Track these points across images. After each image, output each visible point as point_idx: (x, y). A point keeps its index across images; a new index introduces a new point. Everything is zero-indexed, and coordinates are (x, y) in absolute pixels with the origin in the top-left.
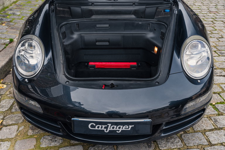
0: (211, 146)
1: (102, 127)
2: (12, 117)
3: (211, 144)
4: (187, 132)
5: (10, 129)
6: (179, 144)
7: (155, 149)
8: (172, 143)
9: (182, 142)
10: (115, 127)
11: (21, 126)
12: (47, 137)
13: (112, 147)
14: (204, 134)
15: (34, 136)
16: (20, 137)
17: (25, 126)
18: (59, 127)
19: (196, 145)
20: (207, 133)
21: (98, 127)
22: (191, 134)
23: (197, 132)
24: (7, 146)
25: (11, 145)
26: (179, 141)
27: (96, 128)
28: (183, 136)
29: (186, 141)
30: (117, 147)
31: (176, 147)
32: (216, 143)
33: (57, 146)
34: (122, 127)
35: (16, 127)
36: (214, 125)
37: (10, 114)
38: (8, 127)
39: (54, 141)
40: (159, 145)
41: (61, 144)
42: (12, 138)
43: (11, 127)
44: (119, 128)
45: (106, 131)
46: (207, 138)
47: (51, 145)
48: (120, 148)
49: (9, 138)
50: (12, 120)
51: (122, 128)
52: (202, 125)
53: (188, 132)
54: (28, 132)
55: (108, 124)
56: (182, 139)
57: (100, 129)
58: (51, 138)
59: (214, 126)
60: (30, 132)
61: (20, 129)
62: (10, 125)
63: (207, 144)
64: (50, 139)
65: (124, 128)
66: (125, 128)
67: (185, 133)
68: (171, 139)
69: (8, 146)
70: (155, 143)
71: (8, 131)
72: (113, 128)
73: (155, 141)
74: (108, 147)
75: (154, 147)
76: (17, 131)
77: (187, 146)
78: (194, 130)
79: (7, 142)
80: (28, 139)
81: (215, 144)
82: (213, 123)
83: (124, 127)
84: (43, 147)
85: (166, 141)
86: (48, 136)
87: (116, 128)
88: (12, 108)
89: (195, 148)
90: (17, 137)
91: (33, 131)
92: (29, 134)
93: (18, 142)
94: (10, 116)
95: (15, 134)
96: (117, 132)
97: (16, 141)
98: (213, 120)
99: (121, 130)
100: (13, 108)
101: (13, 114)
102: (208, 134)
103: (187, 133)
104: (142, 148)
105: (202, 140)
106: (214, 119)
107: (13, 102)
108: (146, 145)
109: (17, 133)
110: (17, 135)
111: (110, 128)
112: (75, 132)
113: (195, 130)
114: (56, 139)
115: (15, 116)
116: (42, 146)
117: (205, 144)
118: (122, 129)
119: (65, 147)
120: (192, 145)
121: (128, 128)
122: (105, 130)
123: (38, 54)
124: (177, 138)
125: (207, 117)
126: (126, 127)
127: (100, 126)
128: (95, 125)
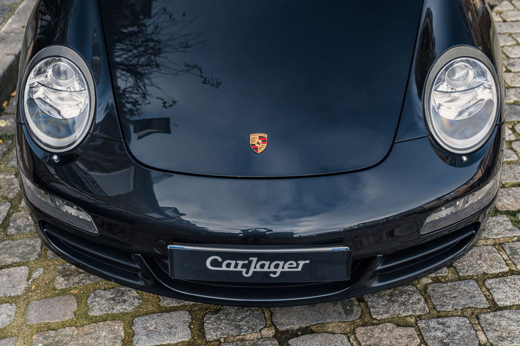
0: (496, 311)
1: (236, 266)
2: (11, 247)
3: (495, 307)
4: (440, 278)
5: (9, 276)
6: (418, 306)
7: (360, 317)
8: (403, 304)
9: (426, 301)
10: (267, 263)
11: (36, 269)
12: (103, 293)
13: (260, 314)
14: (481, 283)
15: (71, 291)
16: (37, 294)
17: (45, 269)
18: (137, 266)
19: (460, 308)
20: (489, 282)
21: (228, 265)
22: (449, 284)
23: (466, 280)
24: (7, 314)
25: (16, 312)
26: (419, 300)
27: (224, 268)
28: (430, 288)
29: (436, 299)
30: (272, 313)
31: (410, 313)
32: (508, 304)
33: (127, 313)
34: (281, 263)
35: (24, 270)
36: (509, 262)
37: (5, 240)
38: (4, 270)
39: (119, 303)
40: (372, 310)
41: (137, 307)
42: (18, 297)
43: (12, 269)
44: (277, 266)
45: (247, 273)
46: (487, 293)
47: (115, 311)
48: (278, 315)
49: (10, 296)
50: (11, 255)
51: (283, 268)
52: (479, 262)
53: (443, 280)
54: (56, 282)
55: (251, 259)
56: (427, 296)
57: (232, 268)
58: (112, 294)
59: (507, 265)
60: (61, 283)
61: (35, 275)
62: (8, 266)
63: (486, 307)
64: (110, 296)
65: (286, 267)
66: (289, 268)
67: (436, 282)
68: (401, 296)
69: (10, 313)
70: (362, 304)
71: (5, 279)
72: (262, 266)
73: (361, 300)
74: (250, 314)
75: (360, 313)
76: (28, 280)
77: (439, 312)
78: (458, 273)
79: (6, 304)
80: (57, 299)
81: (504, 307)
82: (505, 257)
83: (287, 265)
84: (95, 315)
85: (389, 300)
86: (105, 289)
87: (269, 267)
88: (9, 225)
89: (456, 316)
90: (30, 294)
91: (67, 280)
92: (58, 287)
93: (34, 304)
94: (6, 244)
95: (24, 286)
96: (272, 275)
97: (29, 302)
98: (508, 251)
99: (279, 270)
100: (11, 225)
101: (13, 240)
102: (490, 284)
103: (441, 282)
104: (329, 315)
105: (475, 297)
106: (511, 248)
107: (9, 211)
108: (341, 310)
109: (29, 285)
110: (28, 290)
111: (255, 268)
112: (174, 277)
113: (461, 274)
114: (126, 298)
115: (19, 245)
116: (91, 314)
117: (482, 306)
118: (283, 270)
119: (147, 314)
120: (450, 308)
121: (297, 267)
122: (244, 270)
123: (75, 91)
124: (414, 292)
125: (494, 245)
126: (292, 264)
127: (233, 263)
128: (220, 259)
